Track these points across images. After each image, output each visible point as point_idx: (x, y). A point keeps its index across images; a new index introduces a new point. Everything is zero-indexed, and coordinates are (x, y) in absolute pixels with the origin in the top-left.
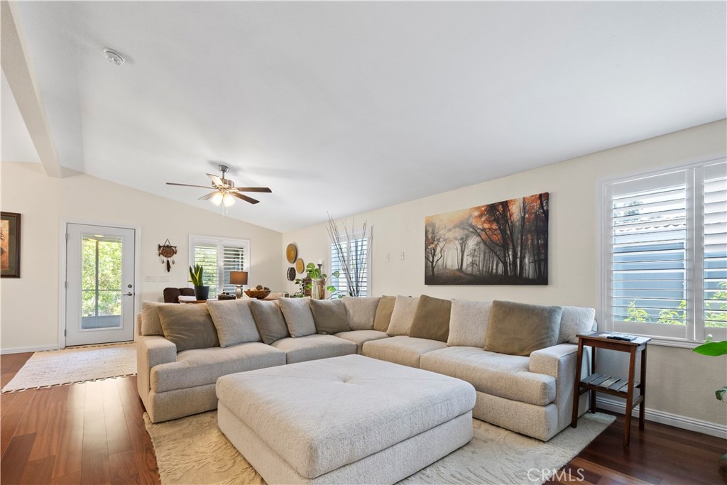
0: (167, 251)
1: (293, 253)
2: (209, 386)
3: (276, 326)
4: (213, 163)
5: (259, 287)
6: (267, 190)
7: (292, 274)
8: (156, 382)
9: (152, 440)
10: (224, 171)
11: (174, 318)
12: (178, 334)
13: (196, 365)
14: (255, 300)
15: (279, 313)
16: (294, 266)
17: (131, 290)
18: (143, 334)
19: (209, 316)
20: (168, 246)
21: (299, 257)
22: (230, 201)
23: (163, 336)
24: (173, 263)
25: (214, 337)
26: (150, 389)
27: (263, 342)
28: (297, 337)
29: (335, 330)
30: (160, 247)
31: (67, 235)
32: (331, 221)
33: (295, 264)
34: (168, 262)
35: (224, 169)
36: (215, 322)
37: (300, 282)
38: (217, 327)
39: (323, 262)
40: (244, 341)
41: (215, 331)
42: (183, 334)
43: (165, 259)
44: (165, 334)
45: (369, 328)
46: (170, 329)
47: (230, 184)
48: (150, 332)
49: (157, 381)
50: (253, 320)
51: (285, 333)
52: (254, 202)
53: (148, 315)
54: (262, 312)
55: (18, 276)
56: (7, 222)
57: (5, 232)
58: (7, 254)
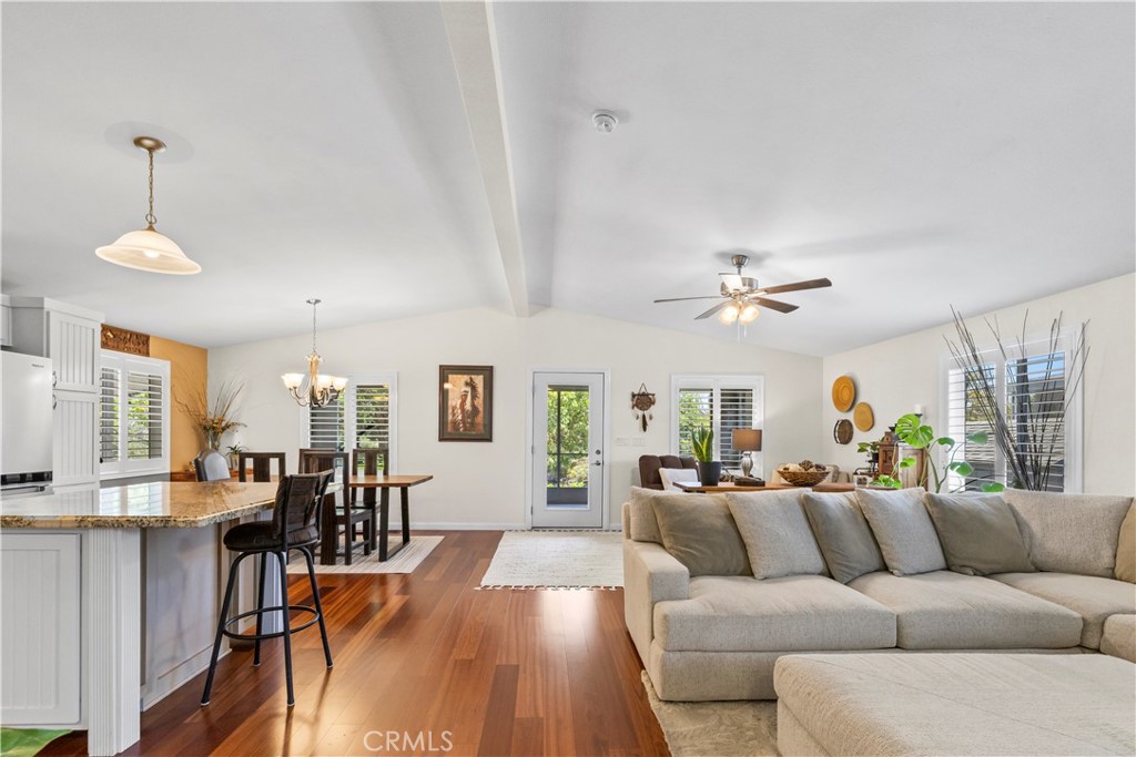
0: (643, 401)
1: (847, 394)
2: (747, 655)
3: (856, 547)
4: (722, 255)
5: (806, 465)
6: (825, 283)
7: (844, 433)
8: (665, 632)
9: (666, 740)
10: (740, 265)
11: (678, 518)
12: (686, 546)
13: (724, 614)
14: (808, 491)
15: (861, 520)
16: (850, 417)
17: (599, 458)
18: (633, 537)
19: (731, 518)
20: (644, 395)
21: (862, 399)
22: (751, 313)
23: (661, 545)
24: (651, 418)
25: (742, 557)
26: (653, 637)
27: (832, 577)
28: (905, 575)
29: (995, 567)
30: (634, 396)
31: (533, 388)
32: (957, 320)
33: (852, 412)
34: (644, 417)
35: (740, 260)
36: (742, 531)
37: (869, 448)
38: (746, 541)
39: (924, 409)
40: (797, 569)
41: (744, 546)
42: (690, 548)
43: (640, 413)
44: (666, 543)
45: (1104, 573)
46: (673, 536)
47: (751, 285)
48: (644, 537)
49: (667, 631)
50: (809, 532)
51: (875, 563)
52: (787, 308)
53: (640, 509)
54: (827, 515)
55: (489, 439)
56: (481, 377)
57: (480, 389)
58: (481, 415)
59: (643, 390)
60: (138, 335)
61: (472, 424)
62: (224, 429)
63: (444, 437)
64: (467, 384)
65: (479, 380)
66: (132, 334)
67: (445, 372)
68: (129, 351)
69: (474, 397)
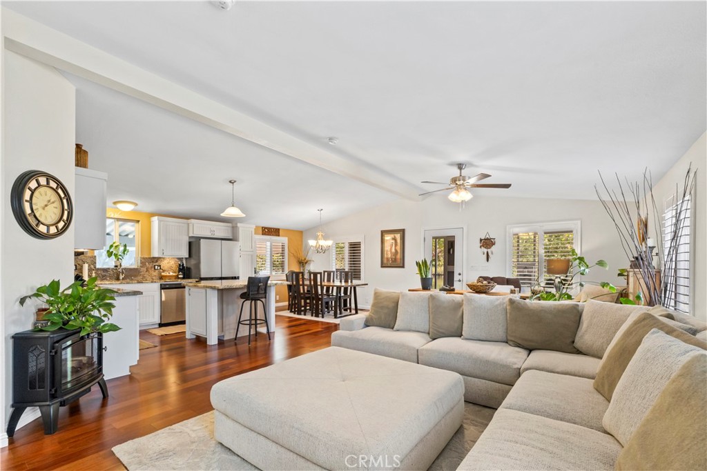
3: (448, 323)
10: (461, 169)
15: (462, 309)
17: (460, 277)
19: (398, 303)
20: (488, 239)
24: (492, 253)
25: (394, 321)
27: (429, 335)
30: (481, 240)
31: (424, 239)
34: (487, 252)
36: (398, 309)
38: (398, 313)
40: (413, 329)
41: (397, 316)
43: (485, 250)
50: (428, 312)
55: (403, 267)
56: (399, 235)
57: (399, 241)
58: (399, 254)
59: (488, 236)
60: (276, 229)
61: (395, 259)
62: (306, 263)
63: (383, 266)
64: (393, 239)
65: (398, 236)
66: (274, 229)
67: (383, 233)
68: (273, 235)
69: (396, 245)
